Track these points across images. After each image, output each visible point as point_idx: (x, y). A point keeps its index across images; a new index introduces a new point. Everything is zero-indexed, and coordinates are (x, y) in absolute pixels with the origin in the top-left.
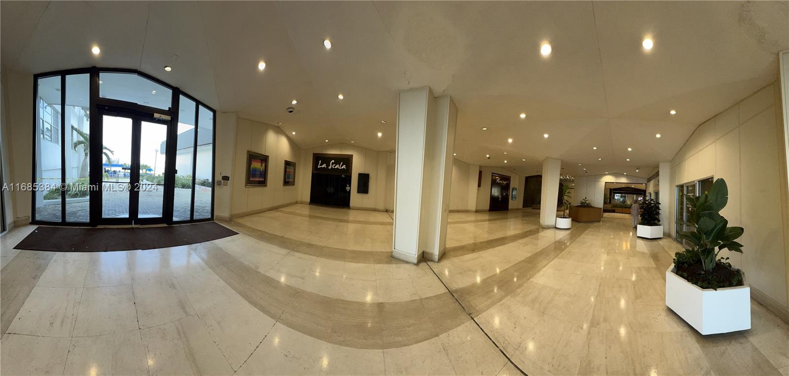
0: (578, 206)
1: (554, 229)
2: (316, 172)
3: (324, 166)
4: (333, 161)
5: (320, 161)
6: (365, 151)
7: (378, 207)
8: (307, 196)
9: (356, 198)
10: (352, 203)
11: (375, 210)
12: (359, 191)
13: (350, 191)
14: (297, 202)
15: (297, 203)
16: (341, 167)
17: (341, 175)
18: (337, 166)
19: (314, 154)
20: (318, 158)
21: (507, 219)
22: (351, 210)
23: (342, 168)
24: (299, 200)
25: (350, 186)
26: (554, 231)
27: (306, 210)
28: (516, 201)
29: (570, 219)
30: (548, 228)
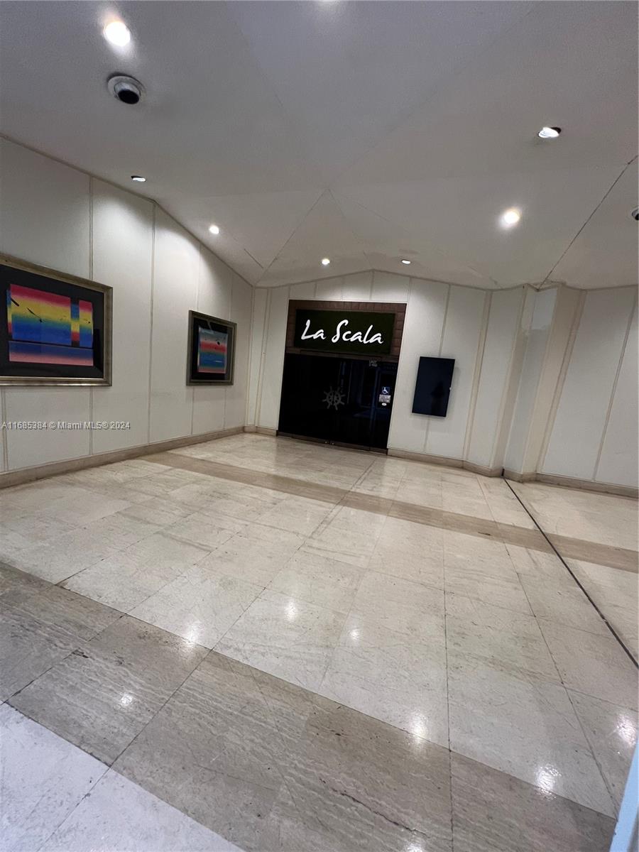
2: (297, 351)
3: (320, 334)
4: (345, 322)
5: (308, 323)
6: (445, 291)
8: (270, 414)
10: (394, 441)
11: (463, 466)
12: (417, 409)
13: (390, 405)
14: (244, 427)
15: (242, 430)
16: (369, 338)
17: (368, 362)
18: (357, 337)
19: (291, 302)
20: (301, 313)
22: (390, 461)
23: (372, 340)
24: (250, 422)
25: (392, 393)
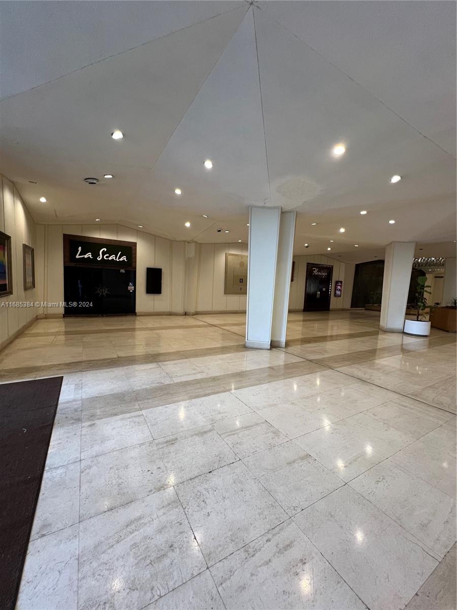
0: (447, 307)
1: (401, 335)
2: (72, 265)
3: (89, 255)
4: (105, 249)
5: (80, 248)
6: (153, 238)
7: (174, 310)
9: (143, 300)
10: (139, 309)
11: (170, 314)
12: (148, 291)
13: (134, 291)
16: (119, 258)
17: (119, 270)
18: (112, 257)
19: (64, 236)
20: (72, 243)
21: (328, 319)
22: (138, 318)
23: (121, 259)
25: (135, 285)
26: (401, 338)
27: (58, 326)
28: (341, 299)
29: (430, 322)
30: (392, 331)
